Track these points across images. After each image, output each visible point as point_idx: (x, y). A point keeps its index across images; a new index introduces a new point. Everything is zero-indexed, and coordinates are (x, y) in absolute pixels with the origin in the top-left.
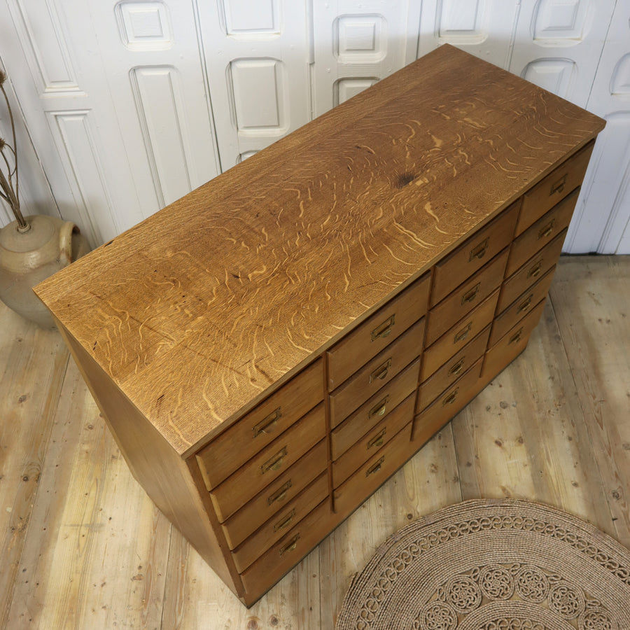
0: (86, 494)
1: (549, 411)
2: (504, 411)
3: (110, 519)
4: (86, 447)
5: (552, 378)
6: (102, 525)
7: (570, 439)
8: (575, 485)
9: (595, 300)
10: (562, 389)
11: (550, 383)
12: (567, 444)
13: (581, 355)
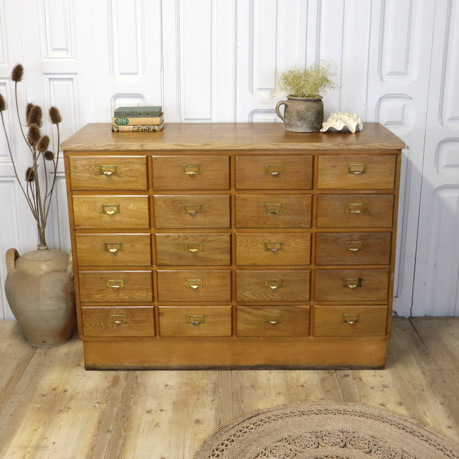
0: (35, 430)
1: (423, 390)
2: (386, 389)
3: (54, 443)
4: (38, 406)
5: (424, 374)
6: (46, 447)
7: (442, 404)
8: (450, 427)
9: (455, 337)
10: (433, 379)
11: (422, 376)
12: (440, 407)
13: (447, 363)
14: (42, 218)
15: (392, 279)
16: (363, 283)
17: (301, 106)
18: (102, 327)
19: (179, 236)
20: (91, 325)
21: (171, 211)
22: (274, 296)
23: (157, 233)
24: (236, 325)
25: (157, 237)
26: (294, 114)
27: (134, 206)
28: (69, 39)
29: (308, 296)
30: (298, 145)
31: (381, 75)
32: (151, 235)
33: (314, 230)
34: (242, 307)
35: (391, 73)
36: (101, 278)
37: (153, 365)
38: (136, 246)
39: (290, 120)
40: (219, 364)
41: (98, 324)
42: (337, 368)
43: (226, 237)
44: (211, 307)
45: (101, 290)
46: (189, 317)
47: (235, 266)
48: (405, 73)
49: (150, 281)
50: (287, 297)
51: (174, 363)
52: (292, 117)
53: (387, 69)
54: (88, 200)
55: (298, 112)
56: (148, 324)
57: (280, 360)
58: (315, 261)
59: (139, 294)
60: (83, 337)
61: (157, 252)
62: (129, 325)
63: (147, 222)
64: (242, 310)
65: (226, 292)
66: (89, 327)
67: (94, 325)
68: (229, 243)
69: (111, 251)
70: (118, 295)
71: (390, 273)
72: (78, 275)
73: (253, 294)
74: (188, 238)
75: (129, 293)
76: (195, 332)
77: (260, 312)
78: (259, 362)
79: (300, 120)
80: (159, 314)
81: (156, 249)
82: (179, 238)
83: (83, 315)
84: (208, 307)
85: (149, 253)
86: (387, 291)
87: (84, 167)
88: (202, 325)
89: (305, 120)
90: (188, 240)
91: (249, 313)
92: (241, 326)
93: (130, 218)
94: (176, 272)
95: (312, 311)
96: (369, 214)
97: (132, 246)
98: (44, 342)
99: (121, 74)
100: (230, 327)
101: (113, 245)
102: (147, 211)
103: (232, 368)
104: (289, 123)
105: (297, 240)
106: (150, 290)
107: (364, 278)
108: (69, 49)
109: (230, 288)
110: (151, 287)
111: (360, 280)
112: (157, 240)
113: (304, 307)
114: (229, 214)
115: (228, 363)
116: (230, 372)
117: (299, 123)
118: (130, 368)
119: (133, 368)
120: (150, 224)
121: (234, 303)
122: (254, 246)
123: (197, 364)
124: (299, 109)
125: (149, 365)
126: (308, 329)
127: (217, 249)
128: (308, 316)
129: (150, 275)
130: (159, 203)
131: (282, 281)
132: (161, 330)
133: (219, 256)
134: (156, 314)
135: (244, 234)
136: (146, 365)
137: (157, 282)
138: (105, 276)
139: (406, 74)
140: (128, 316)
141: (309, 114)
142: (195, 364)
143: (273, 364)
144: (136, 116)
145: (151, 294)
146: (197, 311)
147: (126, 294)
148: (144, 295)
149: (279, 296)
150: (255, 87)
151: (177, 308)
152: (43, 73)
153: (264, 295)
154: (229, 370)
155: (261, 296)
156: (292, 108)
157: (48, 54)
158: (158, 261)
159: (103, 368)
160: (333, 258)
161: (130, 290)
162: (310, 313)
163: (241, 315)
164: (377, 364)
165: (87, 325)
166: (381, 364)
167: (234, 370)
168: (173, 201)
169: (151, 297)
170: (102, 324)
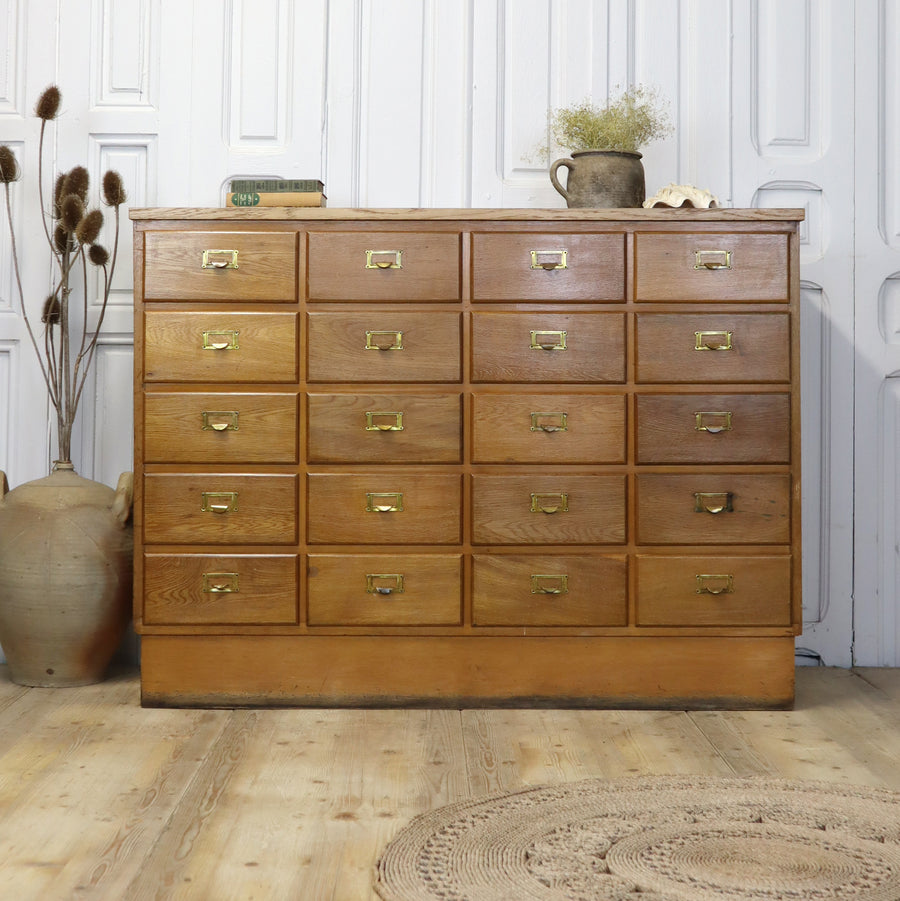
14: (68, 401)
15: (796, 497)
16: (737, 503)
17: (601, 165)
18: (185, 600)
19: (357, 398)
20: (161, 595)
21: (341, 345)
22: (550, 532)
23: (312, 392)
24: (472, 598)
25: (311, 401)
26: (587, 180)
27: (267, 334)
28: (145, 71)
29: (623, 532)
30: (596, 212)
31: (758, 146)
32: (299, 394)
33: (631, 388)
34: (483, 557)
35: (777, 142)
36: (191, 489)
37: (289, 695)
38: (268, 418)
39: (578, 194)
40: (432, 693)
41: (176, 594)
42: (689, 705)
43: (452, 401)
44: (418, 556)
45: (190, 516)
46: (372, 578)
47: (470, 465)
48: (805, 143)
49: (294, 495)
50: (578, 533)
51: (336, 690)
52: (582, 186)
53: (768, 134)
54: (175, 321)
55: (595, 176)
56: (283, 595)
57: (566, 686)
58: (636, 456)
59: (268, 525)
60: (144, 624)
61: (310, 430)
62: (243, 596)
63: (293, 368)
64: (483, 564)
65: (451, 522)
66: (158, 600)
67: (168, 597)
68: (458, 413)
69: (216, 427)
70: (224, 527)
71: (792, 481)
72: (143, 481)
73: (506, 526)
74: (374, 403)
75: (247, 522)
76: (383, 613)
77: (522, 568)
78: (520, 690)
79: (599, 191)
80: (308, 570)
81: (308, 423)
82: (355, 402)
83: (147, 572)
84: (413, 556)
85: (294, 435)
86: (788, 520)
87: (172, 253)
88: (398, 598)
89: (607, 190)
90: (374, 407)
91: (499, 571)
92: (481, 600)
93: (258, 359)
94: (347, 477)
95: (631, 567)
96: (742, 355)
97: (258, 418)
98: (50, 672)
99: (244, 138)
100: (459, 603)
101: (219, 417)
102: (294, 345)
103: (463, 704)
104: (577, 200)
105: (595, 409)
106: (293, 516)
107: (737, 491)
108: (145, 91)
109: (458, 513)
110: (293, 509)
111: (730, 497)
112: (311, 406)
113: (615, 557)
114: (459, 351)
115: (451, 692)
116: (456, 712)
117: (596, 198)
118: (238, 702)
119: (245, 702)
120: (298, 373)
121: (467, 547)
122: (510, 420)
123: (386, 693)
124: (595, 170)
125: (282, 696)
126: (624, 610)
127: (433, 426)
128: (624, 576)
129: (294, 482)
130: (317, 328)
131: (569, 497)
132: (311, 608)
133: (436, 443)
134: (303, 572)
135: (487, 395)
136: (274, 695)
137: (307, 497)
138: (199, 483)
139: (808, 145)
140: (241, 574)
141: (616, 178)
142: (381, 693)
143: (551, 694)
144: (275, 191)
145: (293, 524)
146: (389, 565)
147: (242, 526)
148: (280, 526)
149: (562, 532)
150: (509, 166)
151: (347, 558)
152: (91, 134)
153: (531, 529)
154: (455, 708)
155: (524, 530)
156: (583, 170)
157: (101, 99)
158: (312, 453)
159: (180, 701)
160: (672, 448)
161: (249, 515)
162: (627, 570)
163: (482, 575)
164: (776, 696)
165: (153, 595)
166: (785, 696)
167: (466, 708)
168: (347, 324)
169: (292, 532)
170: (185, 593)
